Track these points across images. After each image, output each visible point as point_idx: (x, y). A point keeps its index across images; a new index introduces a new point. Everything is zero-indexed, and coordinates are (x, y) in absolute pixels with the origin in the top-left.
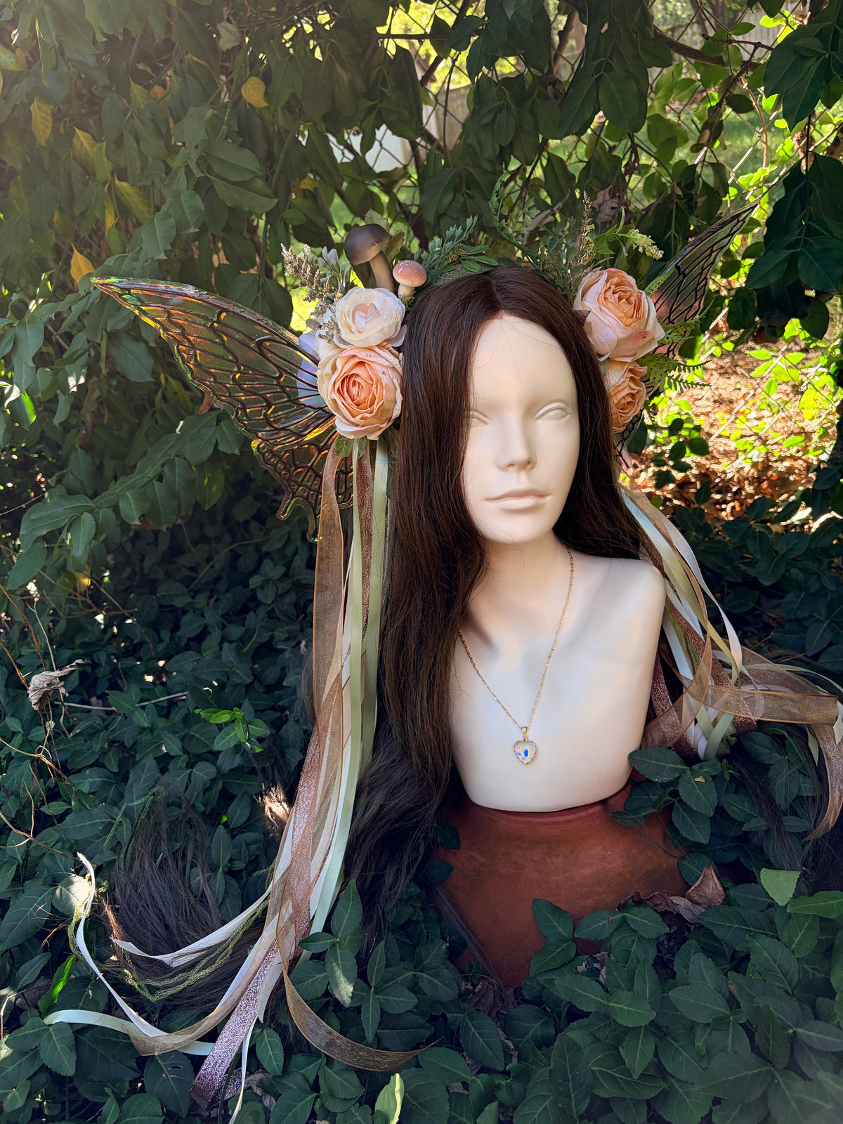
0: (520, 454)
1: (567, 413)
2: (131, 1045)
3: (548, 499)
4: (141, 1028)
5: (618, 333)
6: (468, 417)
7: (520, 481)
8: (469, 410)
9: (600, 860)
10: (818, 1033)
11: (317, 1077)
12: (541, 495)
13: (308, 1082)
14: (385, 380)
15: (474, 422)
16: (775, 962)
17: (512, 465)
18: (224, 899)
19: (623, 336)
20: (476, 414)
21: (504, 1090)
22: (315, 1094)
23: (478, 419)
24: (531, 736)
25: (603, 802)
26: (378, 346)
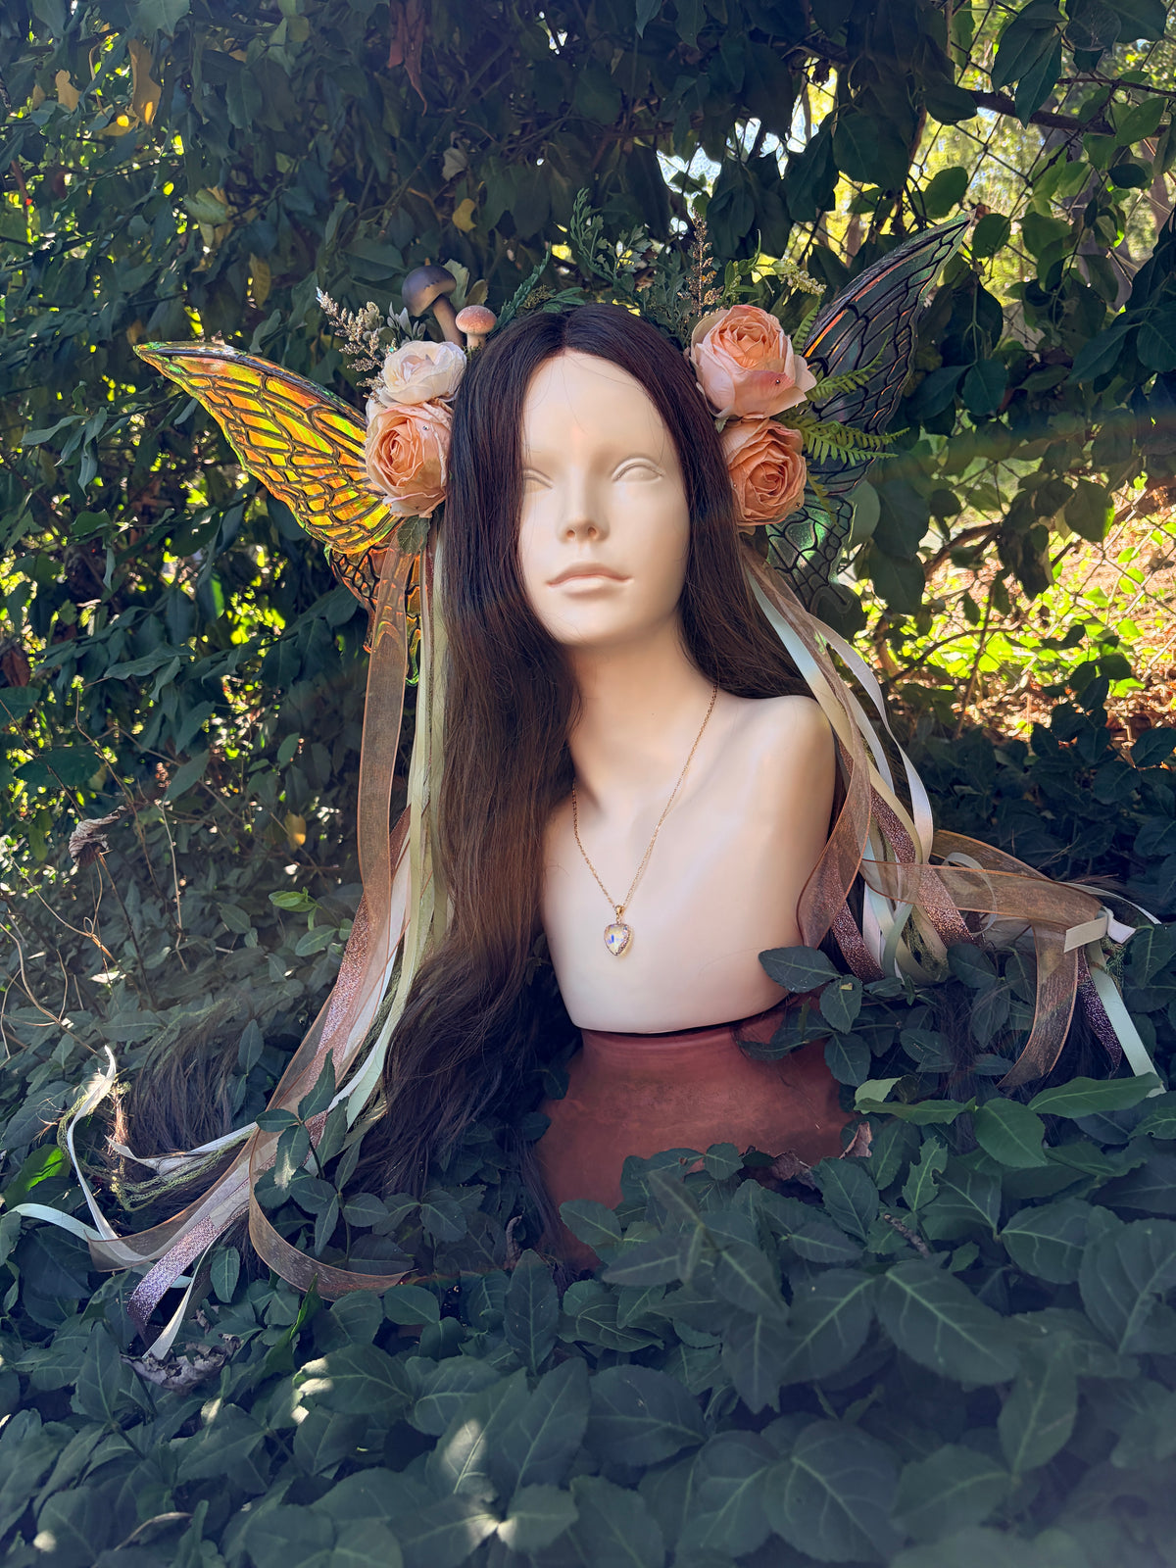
0: (576, 516)
1: (657, 475)
2: (89, 1257)
3: (629, 583)
4: (103, 1234)
5: (735, 376)
6: (523, 478)
7: (581, 553)
8: (521, 468)
9: (725, 1111)
10: (813, 1239)
11: (267, 1307)
12: (619, 577)
13: (256, 1314)
14: (425, 435)
15: (529, 484)
16: (849, 1195)
17: (570, 533)
18: (242, 1109)
19: (740, 379)
20: (530, 472)
21: (471, 1342)
22: (260, 1329)
23: (538, 480)
24: (627, 918)
25: (735, 1026)
26: (429, 402)
